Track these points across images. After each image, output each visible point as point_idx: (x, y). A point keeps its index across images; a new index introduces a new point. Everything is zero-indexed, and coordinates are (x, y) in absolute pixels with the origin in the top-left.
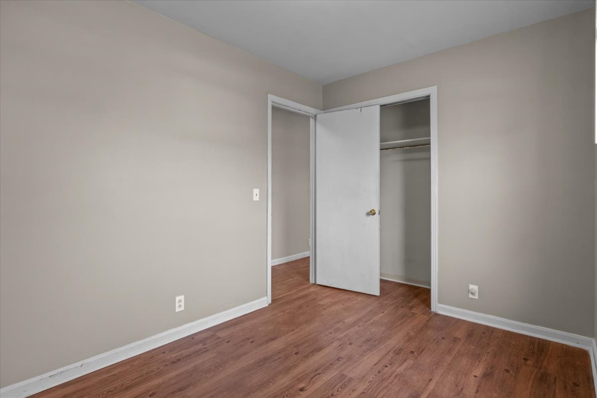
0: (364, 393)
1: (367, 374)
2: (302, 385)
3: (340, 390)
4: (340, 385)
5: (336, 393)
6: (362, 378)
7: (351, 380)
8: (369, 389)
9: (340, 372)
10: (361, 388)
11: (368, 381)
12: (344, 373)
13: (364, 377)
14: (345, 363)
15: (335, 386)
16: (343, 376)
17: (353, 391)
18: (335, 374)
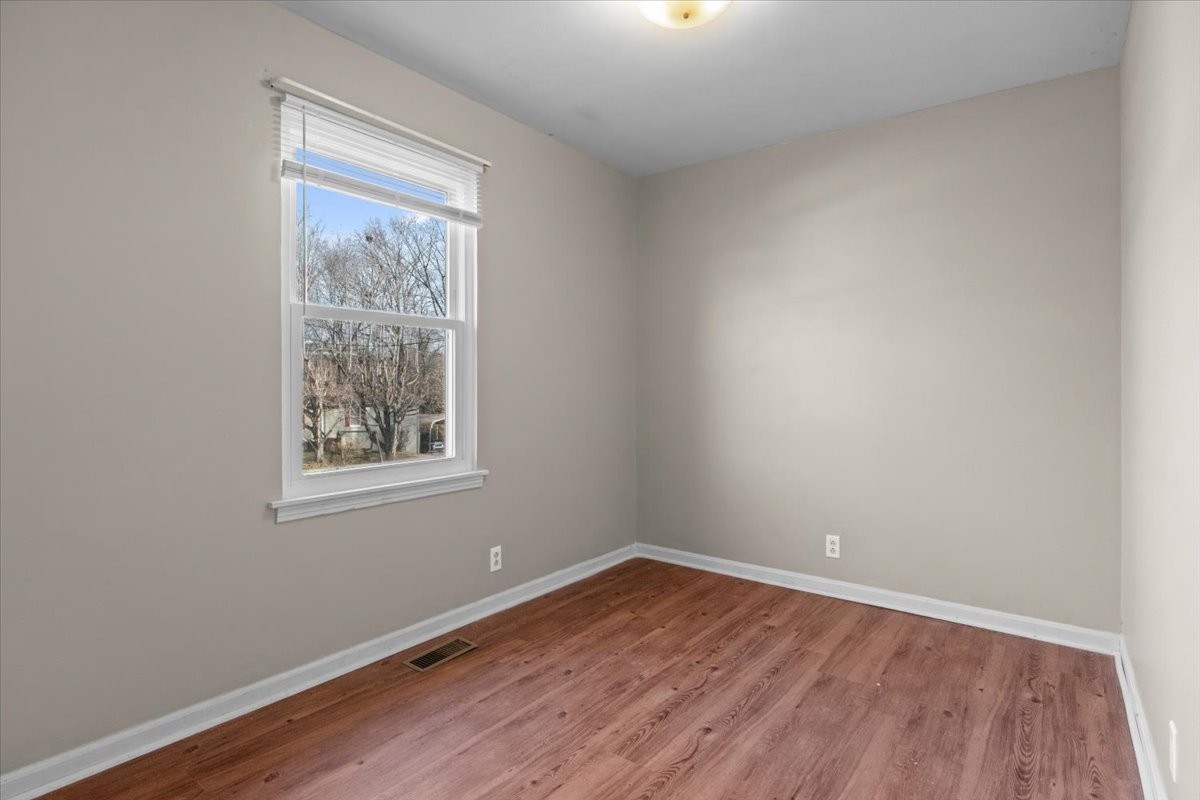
0: (600, 729)
1: (583, 764)
2: (710, 737)
3: (641, 733)
4: (642, 740)
5: (648, 727)
6: (596, 755)
7: (620, 750)
8: (588, 735)
9: (639, 767)
10: (602, 737)
11: (586, 748)
12: (633, 764)
13: (591, 758)
14: (630, 791)
15: (648, 739)
16: (636, 756)
17: (617, 731)
18: (650, 763)
